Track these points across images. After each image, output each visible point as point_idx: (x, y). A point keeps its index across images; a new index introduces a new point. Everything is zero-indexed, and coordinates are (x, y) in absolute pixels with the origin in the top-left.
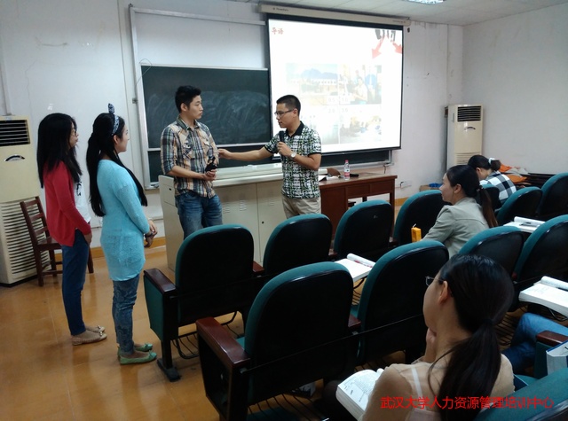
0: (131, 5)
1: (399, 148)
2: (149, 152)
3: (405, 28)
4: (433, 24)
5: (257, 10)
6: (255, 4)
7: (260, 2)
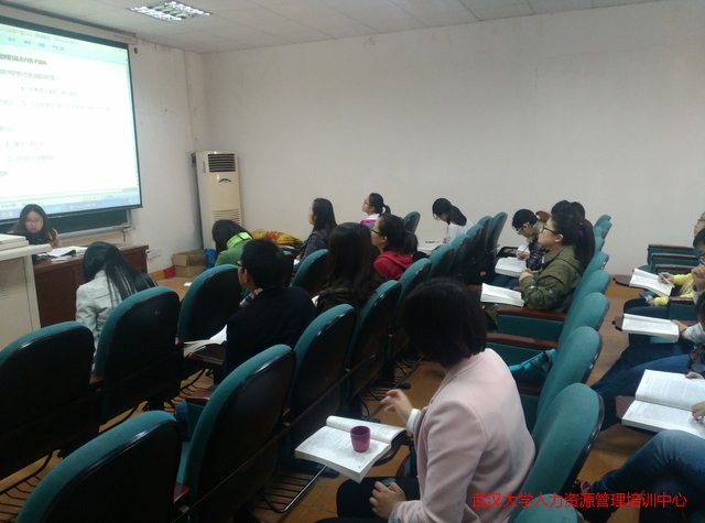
1: (140, 206)
3: (131, 48)
4: (165, 46)
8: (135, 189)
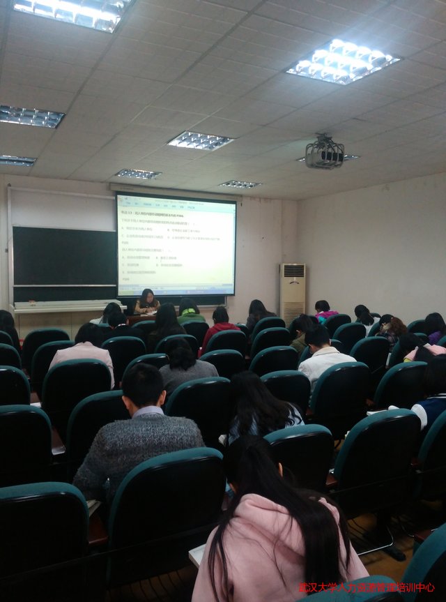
0: (9, 185)
1: (234, 295)
2: (15, 288)
3: (239, 204)
4: (267, 199)
5: (109, 188)
6: (108, 184)
7: (110, 183)
8: (231, 285)
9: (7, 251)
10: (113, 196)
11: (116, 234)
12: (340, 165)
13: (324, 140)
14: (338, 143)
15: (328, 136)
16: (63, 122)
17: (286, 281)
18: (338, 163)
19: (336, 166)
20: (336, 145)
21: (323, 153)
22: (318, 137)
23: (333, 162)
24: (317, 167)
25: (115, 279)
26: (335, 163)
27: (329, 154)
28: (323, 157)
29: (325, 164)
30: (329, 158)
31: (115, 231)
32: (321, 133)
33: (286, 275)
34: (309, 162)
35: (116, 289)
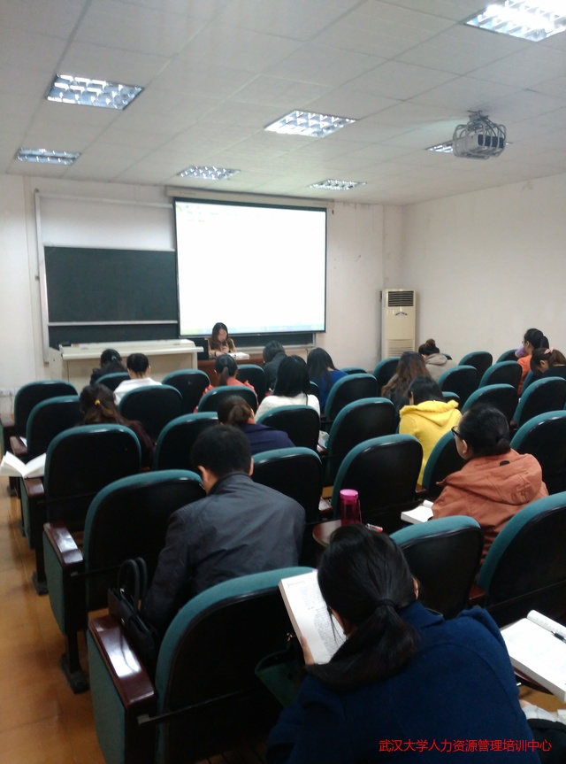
0: (37, 191)
1: (324, 331)
2: (50, 328)
3: (329, 211)
4: (365, 204)
5: (165, 194)
6: (163, 188)
7: (166, 186)
9: (38, 278)
10: (169, 203)
11: (175, 254)
12: (499, 153)
13: (479, 119)
14: (498, 123)
15: (484, 114)
16: (137, 100)
17: (390, 312)
18: (498, 150)
19: (494, 154)
20: (495, 125)
21: (480, 138)
22: (470, 117)
23: (491, 148)
24: (469, 156)
25: (175, 313)
26: (494, 150)
27: (488, 138)
28: (480, 142)
29: (481, 152)
30: (488, 144)
31: (174, 250)
32: (476, 110)
33: (391, 304)
34: (459, 150)
35: (177, 327)
